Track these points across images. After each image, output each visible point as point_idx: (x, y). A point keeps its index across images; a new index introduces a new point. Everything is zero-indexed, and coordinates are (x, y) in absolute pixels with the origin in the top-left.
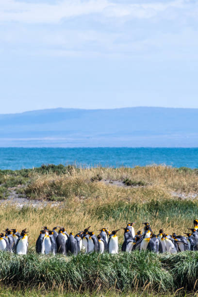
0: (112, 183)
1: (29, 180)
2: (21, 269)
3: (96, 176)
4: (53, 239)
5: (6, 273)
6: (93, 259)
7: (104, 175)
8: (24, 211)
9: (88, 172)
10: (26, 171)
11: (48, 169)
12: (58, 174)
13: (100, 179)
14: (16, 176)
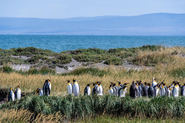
0: (184, 56)
1: (135, 54)
2: (122, 105)
3: (174, 52)
4: (140, 88)
5: (113, 108)
6: (164, 100)
7: (179, 51)
8: (130, 72)
9: (170, 49)
10: (134, 49)
11: (146, 47)
12: (152, 50)
13: (176, 54)
14: (128, 51)
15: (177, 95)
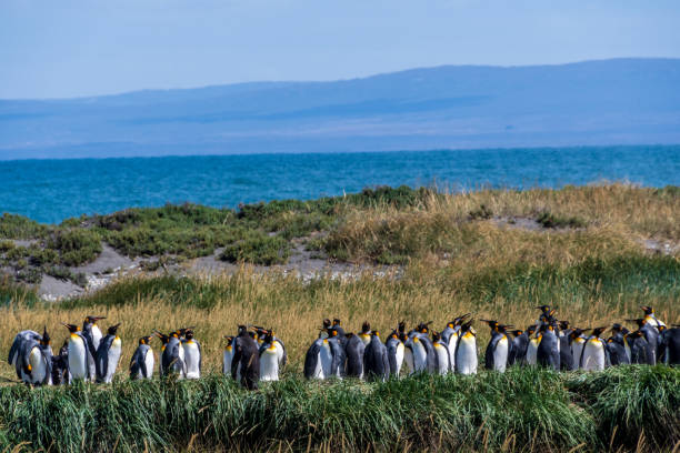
0: (513, 223)
1: (336, 222)
2: (268, 412)
3: (480, 208)
5: (237, 421)
7: (496, 206)
9: (462, 201)
10: (331, 201)
11: (375, 196)
12: (398, 206)
13: (488, 215)
14: (308, 212)
15: (471, 368)
